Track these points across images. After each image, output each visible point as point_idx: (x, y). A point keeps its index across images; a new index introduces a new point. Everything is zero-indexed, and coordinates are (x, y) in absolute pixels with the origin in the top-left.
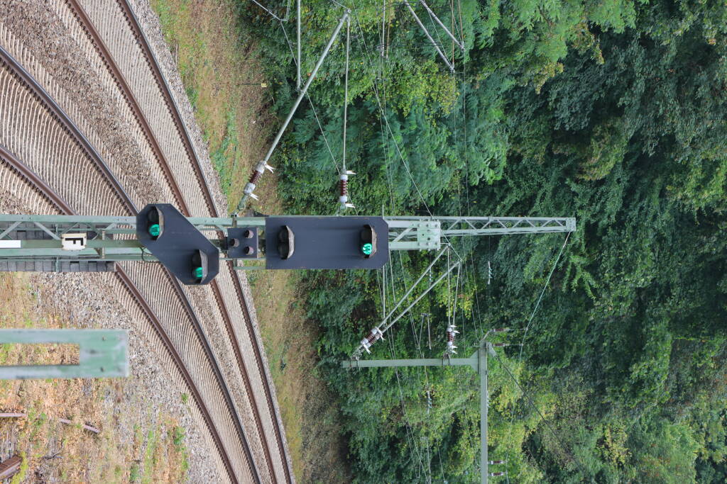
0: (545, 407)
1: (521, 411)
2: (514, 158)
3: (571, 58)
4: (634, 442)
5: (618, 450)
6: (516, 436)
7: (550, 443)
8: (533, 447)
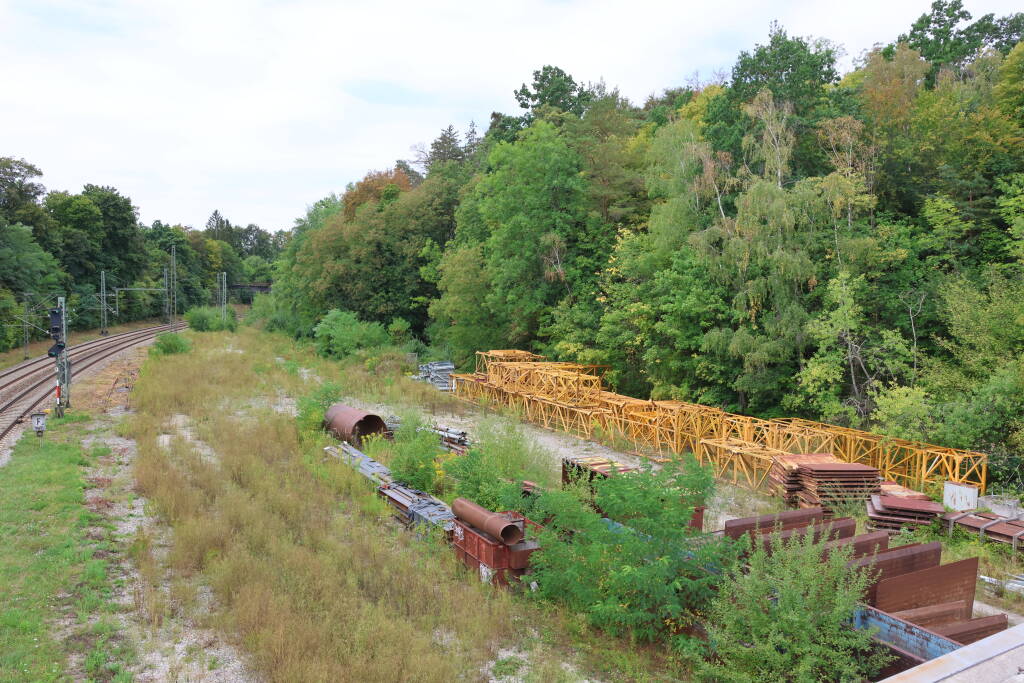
0: (148, 278)
1: (147, 282)
2: (91, 283)
3: (67, 271)
4: (155, 261)
5: (157, 264)
6: (153, 284)
7: (154, 277)
8: (156, 280)
